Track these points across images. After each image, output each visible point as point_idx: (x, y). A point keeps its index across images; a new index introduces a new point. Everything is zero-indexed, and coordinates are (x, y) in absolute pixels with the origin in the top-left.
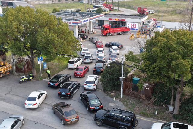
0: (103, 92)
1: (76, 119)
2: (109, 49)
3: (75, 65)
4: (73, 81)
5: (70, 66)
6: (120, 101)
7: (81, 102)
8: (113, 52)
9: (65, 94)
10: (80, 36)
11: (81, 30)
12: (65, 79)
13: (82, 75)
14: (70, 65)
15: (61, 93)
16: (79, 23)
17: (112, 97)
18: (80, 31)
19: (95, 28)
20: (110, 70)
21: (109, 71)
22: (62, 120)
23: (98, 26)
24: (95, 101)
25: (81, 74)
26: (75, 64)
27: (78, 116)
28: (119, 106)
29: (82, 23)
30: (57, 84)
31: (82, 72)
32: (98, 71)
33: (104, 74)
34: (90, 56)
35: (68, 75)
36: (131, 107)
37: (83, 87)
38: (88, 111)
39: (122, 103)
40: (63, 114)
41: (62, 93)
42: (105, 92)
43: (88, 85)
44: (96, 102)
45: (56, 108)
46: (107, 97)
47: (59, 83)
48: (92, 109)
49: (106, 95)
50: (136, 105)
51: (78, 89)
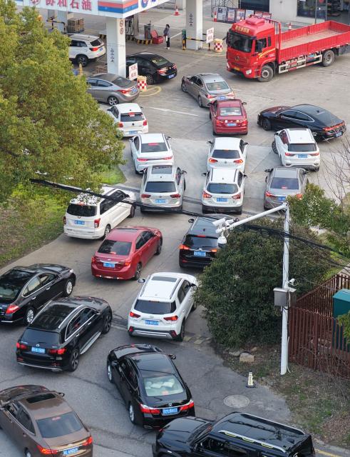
0: (212, 350)
1: (80, 448)
2: (274, 144)
3: (97, 222)
4: (84, 296)
5: (76, 226)
6: (276, 387)
7: (111, 386)
8: (287, 160)
9: (42, 351)
10: (134, 70)
11: (147, 28)
12: (47, 287)
13: (125, 269)
14: (77, 222)
15: (28, 348)
16: (130, 8)
17: (244, 369)
18: (141, 36)
19: (221, 16)
20: (240, 256)
21: (232, 259)
22: (26, 451)
23: (236, 5)
24: (166, 384)
25: (120, 266)
26: (98, 216)
27: (88, 439)
28: (268, 409)
29: (144, 5)
30: (13, 308)
31: (128, 259)
32: (200, 253)
33: (215, 270)
34: (173, 179)
35: (64, 268)
36: (314, 415)
37: (125, 323)
38: (134, 422)
39: (281, 398)
40: (32, 430)
41: (33, 349)
42: (217, 351)
43: (143, 315)
44: (168, 388)
45: (7, 407)
46: (223, 369)
47: (22, 304)
48: (151, 416)
49: (219, 360)
50: (338, 408)
51: (104, 332)
